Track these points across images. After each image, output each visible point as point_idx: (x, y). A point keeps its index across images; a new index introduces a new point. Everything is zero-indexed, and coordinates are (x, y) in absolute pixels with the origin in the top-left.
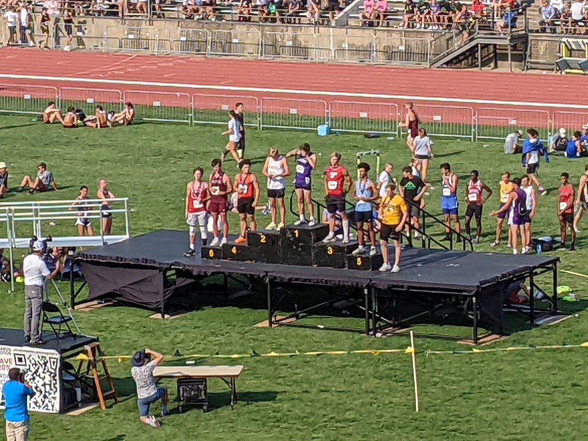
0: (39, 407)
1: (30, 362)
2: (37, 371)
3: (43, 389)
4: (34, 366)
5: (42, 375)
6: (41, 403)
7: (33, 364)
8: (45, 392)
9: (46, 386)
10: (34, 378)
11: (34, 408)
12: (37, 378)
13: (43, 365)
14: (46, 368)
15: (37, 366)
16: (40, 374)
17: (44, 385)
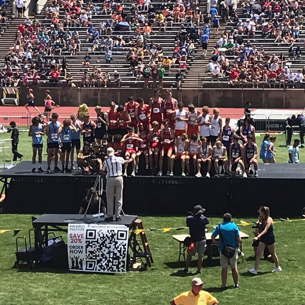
0: (104, 269)
1: (99, 236)
2: (104, 242)
3: (108, 256)
4: (102, 239)
5: (108, 246)
6: (105, 267)
7: (101, 238)
8: (110, 257)
9: (111, 253)
10: (101, 248)
11: (99, 270)
12: (104, 248)
13: (111, 238)
14: (113, 239)
15: (105, 239)
16: (106, 245)
17: (109, 253)
